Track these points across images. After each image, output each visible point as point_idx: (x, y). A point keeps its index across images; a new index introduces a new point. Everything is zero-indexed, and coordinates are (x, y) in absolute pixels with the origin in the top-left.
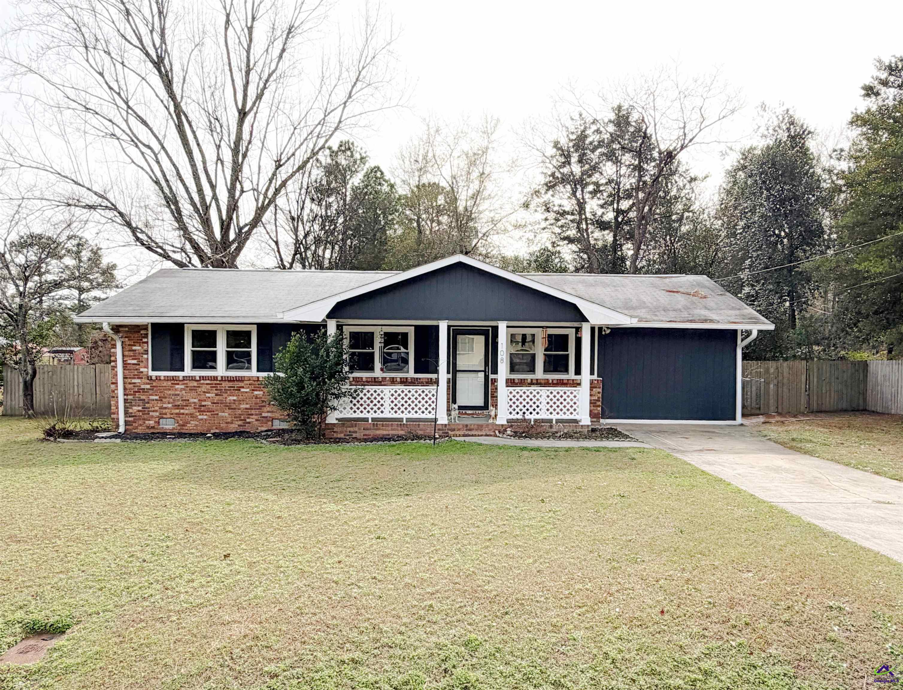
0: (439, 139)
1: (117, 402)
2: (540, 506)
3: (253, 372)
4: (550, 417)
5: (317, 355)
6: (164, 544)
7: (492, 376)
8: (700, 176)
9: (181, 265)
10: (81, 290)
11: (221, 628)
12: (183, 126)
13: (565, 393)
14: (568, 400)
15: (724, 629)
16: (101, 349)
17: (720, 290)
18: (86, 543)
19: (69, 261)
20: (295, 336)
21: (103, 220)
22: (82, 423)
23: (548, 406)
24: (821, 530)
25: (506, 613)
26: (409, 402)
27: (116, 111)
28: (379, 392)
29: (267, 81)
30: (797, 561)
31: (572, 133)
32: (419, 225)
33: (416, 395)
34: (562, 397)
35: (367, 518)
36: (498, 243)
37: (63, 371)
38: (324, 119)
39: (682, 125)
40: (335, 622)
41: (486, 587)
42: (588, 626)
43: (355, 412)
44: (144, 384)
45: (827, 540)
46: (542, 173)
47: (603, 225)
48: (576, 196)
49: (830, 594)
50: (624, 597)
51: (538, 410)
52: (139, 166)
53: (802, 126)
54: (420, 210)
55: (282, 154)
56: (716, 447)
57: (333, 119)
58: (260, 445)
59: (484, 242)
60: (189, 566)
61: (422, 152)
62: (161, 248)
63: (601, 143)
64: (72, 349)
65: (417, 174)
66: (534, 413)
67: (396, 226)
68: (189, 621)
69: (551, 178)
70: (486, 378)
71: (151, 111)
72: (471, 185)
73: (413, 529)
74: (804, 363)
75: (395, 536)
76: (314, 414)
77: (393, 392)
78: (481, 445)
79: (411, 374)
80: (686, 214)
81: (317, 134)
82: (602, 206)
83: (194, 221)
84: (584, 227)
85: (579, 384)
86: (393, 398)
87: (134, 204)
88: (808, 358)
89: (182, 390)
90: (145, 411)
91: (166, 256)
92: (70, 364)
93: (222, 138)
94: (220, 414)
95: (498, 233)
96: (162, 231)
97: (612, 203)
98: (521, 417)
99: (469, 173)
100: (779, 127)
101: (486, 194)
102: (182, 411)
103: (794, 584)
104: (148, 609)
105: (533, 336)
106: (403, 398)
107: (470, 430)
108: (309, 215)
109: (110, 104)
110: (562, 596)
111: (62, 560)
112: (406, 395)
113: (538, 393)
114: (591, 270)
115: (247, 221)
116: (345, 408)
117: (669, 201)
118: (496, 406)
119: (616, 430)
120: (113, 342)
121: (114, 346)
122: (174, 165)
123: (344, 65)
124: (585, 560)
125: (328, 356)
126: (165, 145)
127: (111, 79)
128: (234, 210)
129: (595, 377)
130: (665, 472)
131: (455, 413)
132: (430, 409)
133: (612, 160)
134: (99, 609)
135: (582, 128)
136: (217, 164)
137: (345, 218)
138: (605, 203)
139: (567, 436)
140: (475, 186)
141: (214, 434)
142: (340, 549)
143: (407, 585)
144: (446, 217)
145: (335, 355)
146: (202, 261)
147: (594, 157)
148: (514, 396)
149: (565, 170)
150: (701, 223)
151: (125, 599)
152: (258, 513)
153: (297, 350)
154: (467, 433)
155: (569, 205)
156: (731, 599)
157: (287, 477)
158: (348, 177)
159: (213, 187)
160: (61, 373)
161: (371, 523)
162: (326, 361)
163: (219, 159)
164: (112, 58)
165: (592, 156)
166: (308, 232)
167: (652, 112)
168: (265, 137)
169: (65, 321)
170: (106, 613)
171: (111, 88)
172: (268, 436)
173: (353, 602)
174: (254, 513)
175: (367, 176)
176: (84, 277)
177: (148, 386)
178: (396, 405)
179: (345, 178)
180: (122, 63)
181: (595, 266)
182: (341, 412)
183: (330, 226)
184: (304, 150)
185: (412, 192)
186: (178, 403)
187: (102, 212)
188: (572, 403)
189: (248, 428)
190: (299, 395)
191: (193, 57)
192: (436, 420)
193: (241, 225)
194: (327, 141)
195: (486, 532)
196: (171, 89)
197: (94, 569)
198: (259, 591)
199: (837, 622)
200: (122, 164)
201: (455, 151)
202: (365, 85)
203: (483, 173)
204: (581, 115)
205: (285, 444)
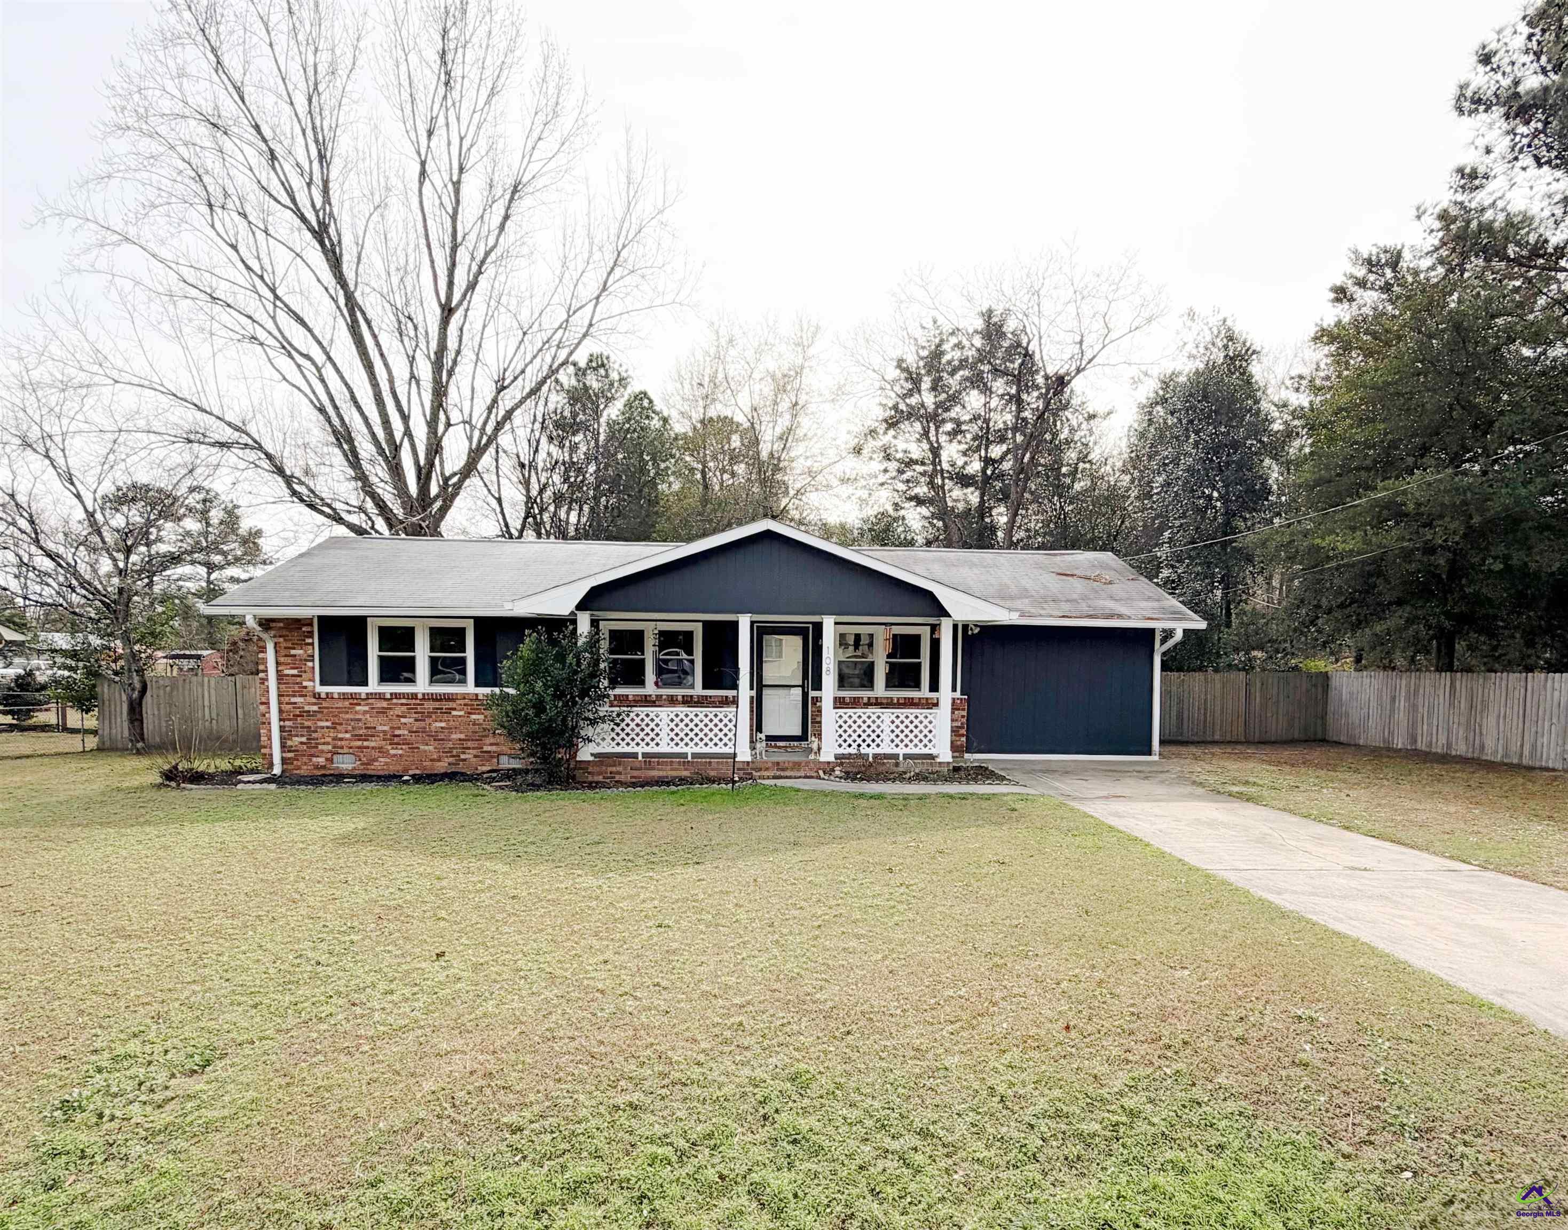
0: (732, 352)
1: (270, 731)
2: (887, 878)
3: (470, 687)
4: (896, 751)
5: (563, 662)
6: (347, 938)
7: (812, 694)
8: (1101, 410)
9: (359, 531)
10: (211, 567)
11: (436, 1062)
12: (359, 326)
13: (916, 717)
14: (921, 727)
15: (1153, 1051)
16: (242, 653)
17: (1131, 573)
18: (231, 937)
19: (191, 524)
20: (530, 635)
21: (242, 465)
22: (218, 762)
23: (893, 736)
24: (1277, 908)
25: (848, 1033)
26: (696, 730)
27: (258, 303)
28: (652, 716)
29: (483, 262)
30: (1249, 952)
31: (923, 348)
32: (704, 477)
33: (706, 720)
34: (912, 722)
35: (642, 896)
36: (816, 504)
37: (187, 686)
38: (567, 321)
39: (1078, 339)
40: (602, 1049)
41: (818, 996)
42: (964, 1049)
43: (618, 744)
44: (309, 704)
45: (1288, 922)
46: (881, 404)
47: (964, 480)
48: (928, 439)
49: (1298, 998)
50: (1014, 1007)
51: (878, 741)
52: (294, 386)
53: (1244, 343)
54: (705, 455)
55: (505, 370)
56: (1127, 792)
57: (580, 321)
58: (481, 792)
59: (797, 502)
60: (385, 970)
61: (708, 371)
62: (329, 506)
63: (963, 363)
64: (199, 652)
65: (701, 403)
66: (873, 745)
67: (672, 479)
68: (389, 1051)
69: (893, 413)
70: (805, 695)
71: (310, 304)
72: (780, 420)
73: (709, 913)
74: (1242, 674)
75: (684, 923)
76: (560, 746)
77: (672, 716)
78: (798, 790)
79: (698, 690)
80: (1081, 465)
81: (556, 343)
82: (965, 454)
83: (378, 467)
84: (940, 482)
85: (936, 705)
86: (672, 725)
87: (288, 440)
88: (1247, 667)
89: (365, 712)
90: (312, 744)
91: (339, 520)
92: (196, 675)
93: (417, 346)
94: (422, 747)
95: (817, 490)
96: (330, 481)
97: (978, 449)
98: (855, 751)
99: (775, 403)
100: (1213, 344)
101: (800, 432)
102: (366, 744)
103: (1245, 986)
104: (327, 1034)
105: (871, 636)
106: (687, 725)
107: (783, 770)
108: (545, 461)
109: (248, 292)
110: (925, 1007)
111: (195, 964)
112: (692, 720)
113: (879, 717)
114: (949, 544)
115: (456, 469)
116: (603, 739)
117: (1058, 448)
118: (819, 735)
119: (987, 769)
120: (261, 644)
121: (263, 649)
122: (346, 384)
123: (596, 241)
124: (956, 954)
125: (579, 664)
126: (332, 355)
127: (249, 254)
128: (436, 452)
129: (958, 694)
130: (1058, 829)
131: (761, 746)
132: (725, 740)
133: (978, 387)
134: (253, 1035)
135: (937, 341)
136: (410, 384)
137: (598, 465)
138: (970, 449)
139: (921, 777)
140: (784, 422)
141: (413, 776)
142: (605, 943)
143: (705, 994)
144: (743, 466)
145: (589, 664)
146: (390, 526)
147: (953, 382)
148: (845, 722)
149: (913, 401)
150: (1103, 478)
151: (291, 1021)
152: (483, 891)
153: (533, 656)
154: (778, 773)
155: (917, 451)
156: (1162, 1008)
157: (523, 838)
158: (602, 407)
159: (405, 418)
160: (183, 687)
161: (649, 905)
162: (576, 672)
163: (412, 376)
164: (250, 222)
165: (951, 381)
166: (544, 486)
167: (1036, 320)
168: (480, 346)
169: (187, 613)
170: (264, 1042)
171: (248, 268)
172: (493, 780)
173: (627, 1020)
174: (478, 891)
175: (629, 405)
176: (214, 547)
177: (315, 708)
178: (677, 735)
179: (598, 407)
180: (266, 231)
181: (955, 538)
182: (598, 744)
183: (577, 477)
184: (538, 367)
185: (695, 428)
186: (361, 732)
187: (240, 453)
188: (926, 732)
189: (461, 768)
190: (537, 720)
191: (371, 225)
192: (735, 755)
193: (447, 474)
194: (571, 353)
195: (813, 916)
196: (341, 273)
197: (244, 977)
198: (490, 1006)
199: (1309, 1038)
200: (269, 382)
201: (756, 371)
202: (626, 272)
203: (796, 404)
204: (935, 322)
205: (517, 791)
